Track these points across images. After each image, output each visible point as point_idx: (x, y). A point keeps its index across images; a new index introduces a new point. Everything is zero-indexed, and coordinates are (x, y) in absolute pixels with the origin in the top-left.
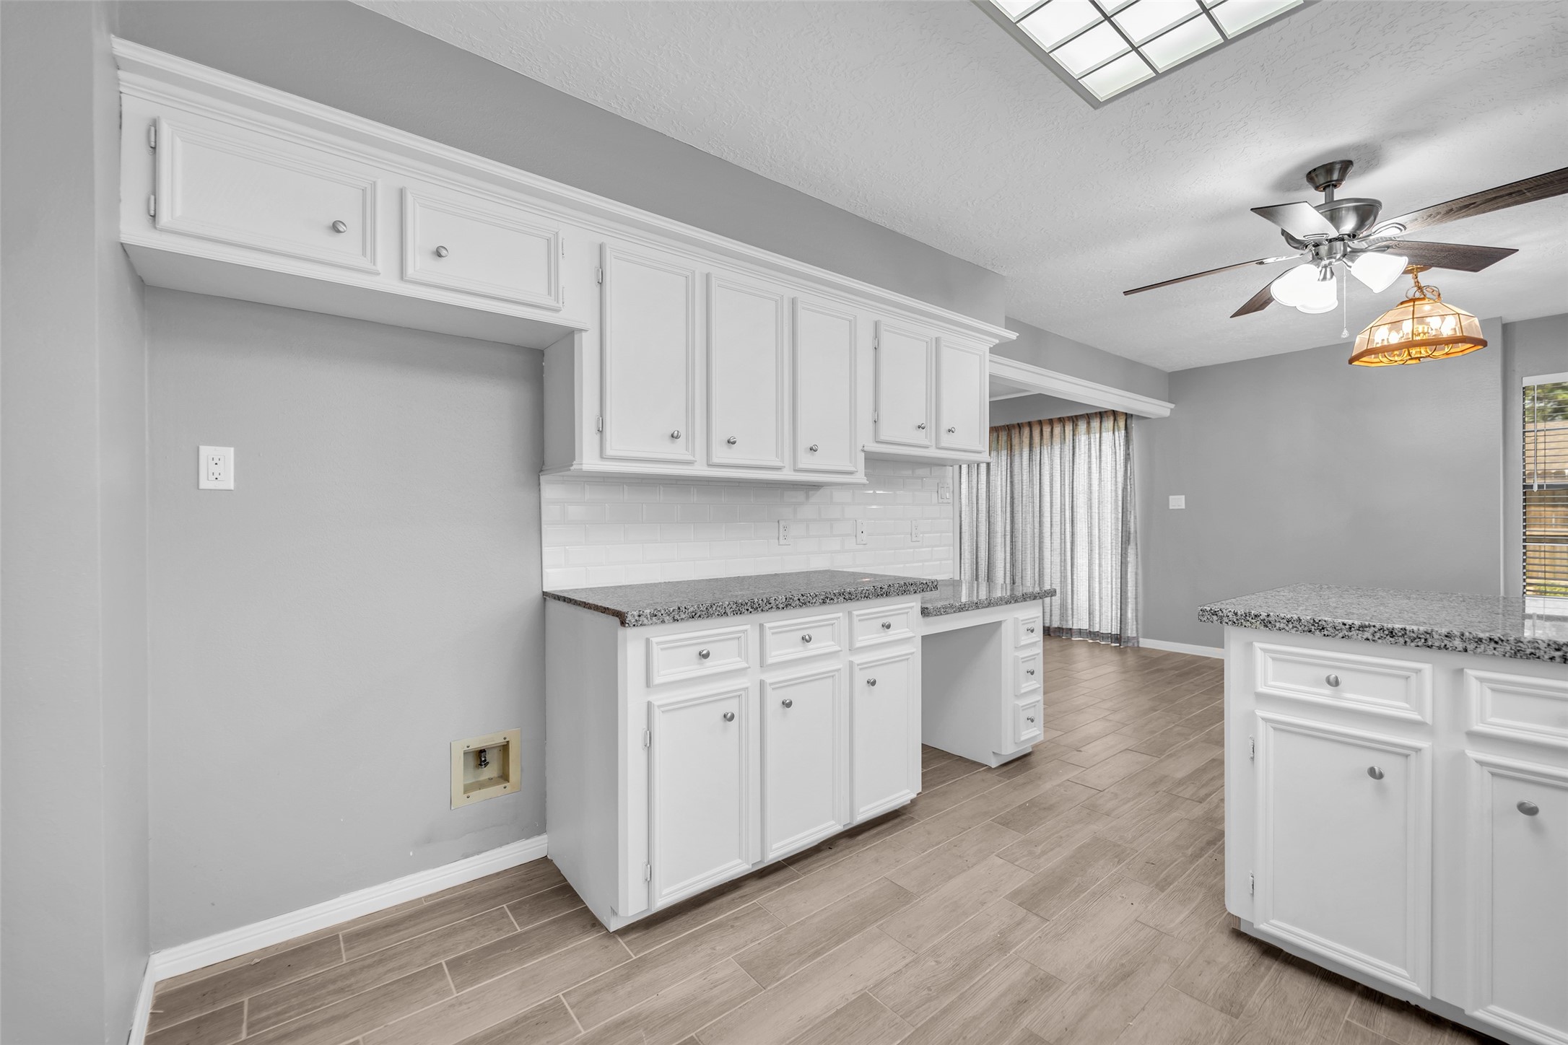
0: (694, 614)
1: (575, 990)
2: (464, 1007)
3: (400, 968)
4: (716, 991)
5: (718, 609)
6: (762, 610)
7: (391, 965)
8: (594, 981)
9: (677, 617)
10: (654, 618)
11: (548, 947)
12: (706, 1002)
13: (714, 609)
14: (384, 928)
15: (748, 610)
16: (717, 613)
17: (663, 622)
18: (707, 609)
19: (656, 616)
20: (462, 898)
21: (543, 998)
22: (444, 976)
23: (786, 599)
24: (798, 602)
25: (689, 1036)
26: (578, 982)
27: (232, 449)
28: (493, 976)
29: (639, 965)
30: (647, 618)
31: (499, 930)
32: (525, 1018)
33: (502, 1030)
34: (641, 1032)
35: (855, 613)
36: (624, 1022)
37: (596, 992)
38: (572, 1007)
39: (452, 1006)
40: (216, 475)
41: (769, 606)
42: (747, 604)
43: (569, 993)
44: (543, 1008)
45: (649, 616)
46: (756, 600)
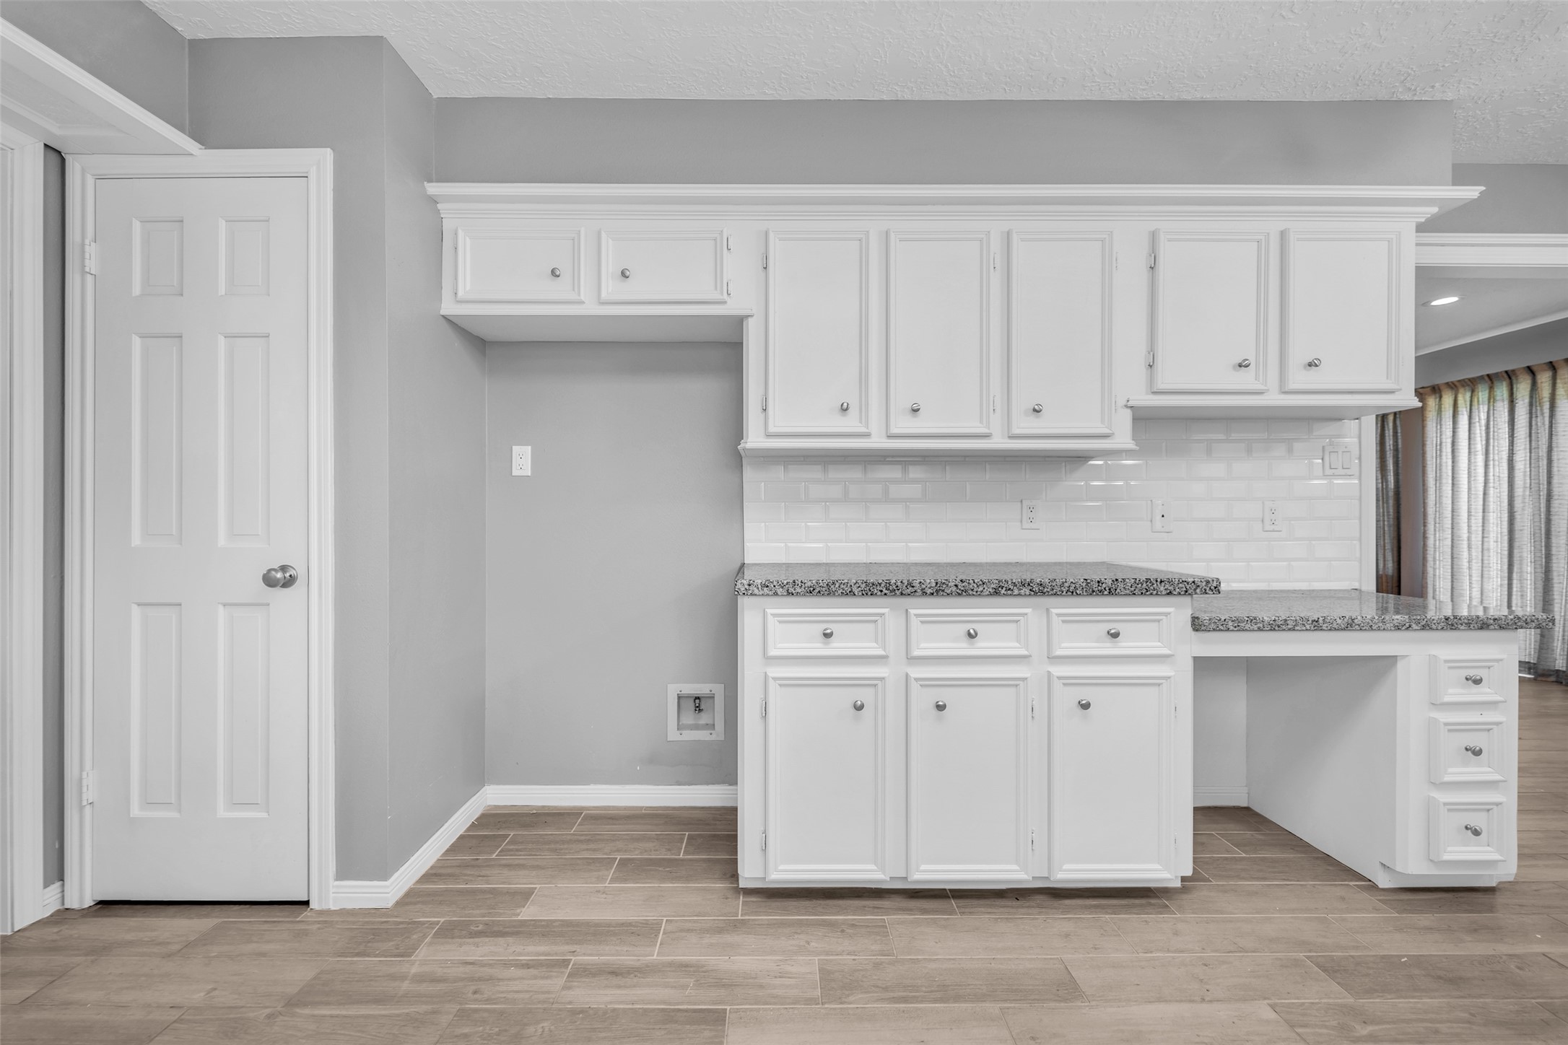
0: (812, 589)
1: (677, 921)
2: (604, 896)
3: (594, 850)
4: (778, 981)
5: (842, 586)
6: (902, 594)
7: (592, 846)
8: (695, 921)
9: (791, 590)
10: (765, 589)
11: (688, 879)
12: (761, 987)
13: (837, 586)
14: (610, 818)
15: (881, 591)
16: (841, 591)
17: (776, 594)
18: (827, 585)
19: (767, 586)
20: (667, 816)
21: (651, 916)
22: (611, 868)
23: (937, 583)
24: (954, 589)
25: (723, 1007)
26: (684, 916)
27: (530, 447)
28: (637, 883)
29: (736, 926)
30: (758, 588)
31: (669, 850)
32: (630, 924)
33: (609, 925)
34: (691, 982)
35: (1054, 611)
36: (687, 966)
37: (689, 931)
38: (664, 933)
39: (598, 892)
40: (521, 466)
41: (911, 589)
42: (880, 584)
43: (671, 921)
44: (646, 923)
45: (760, 586)
46: (893, 581)
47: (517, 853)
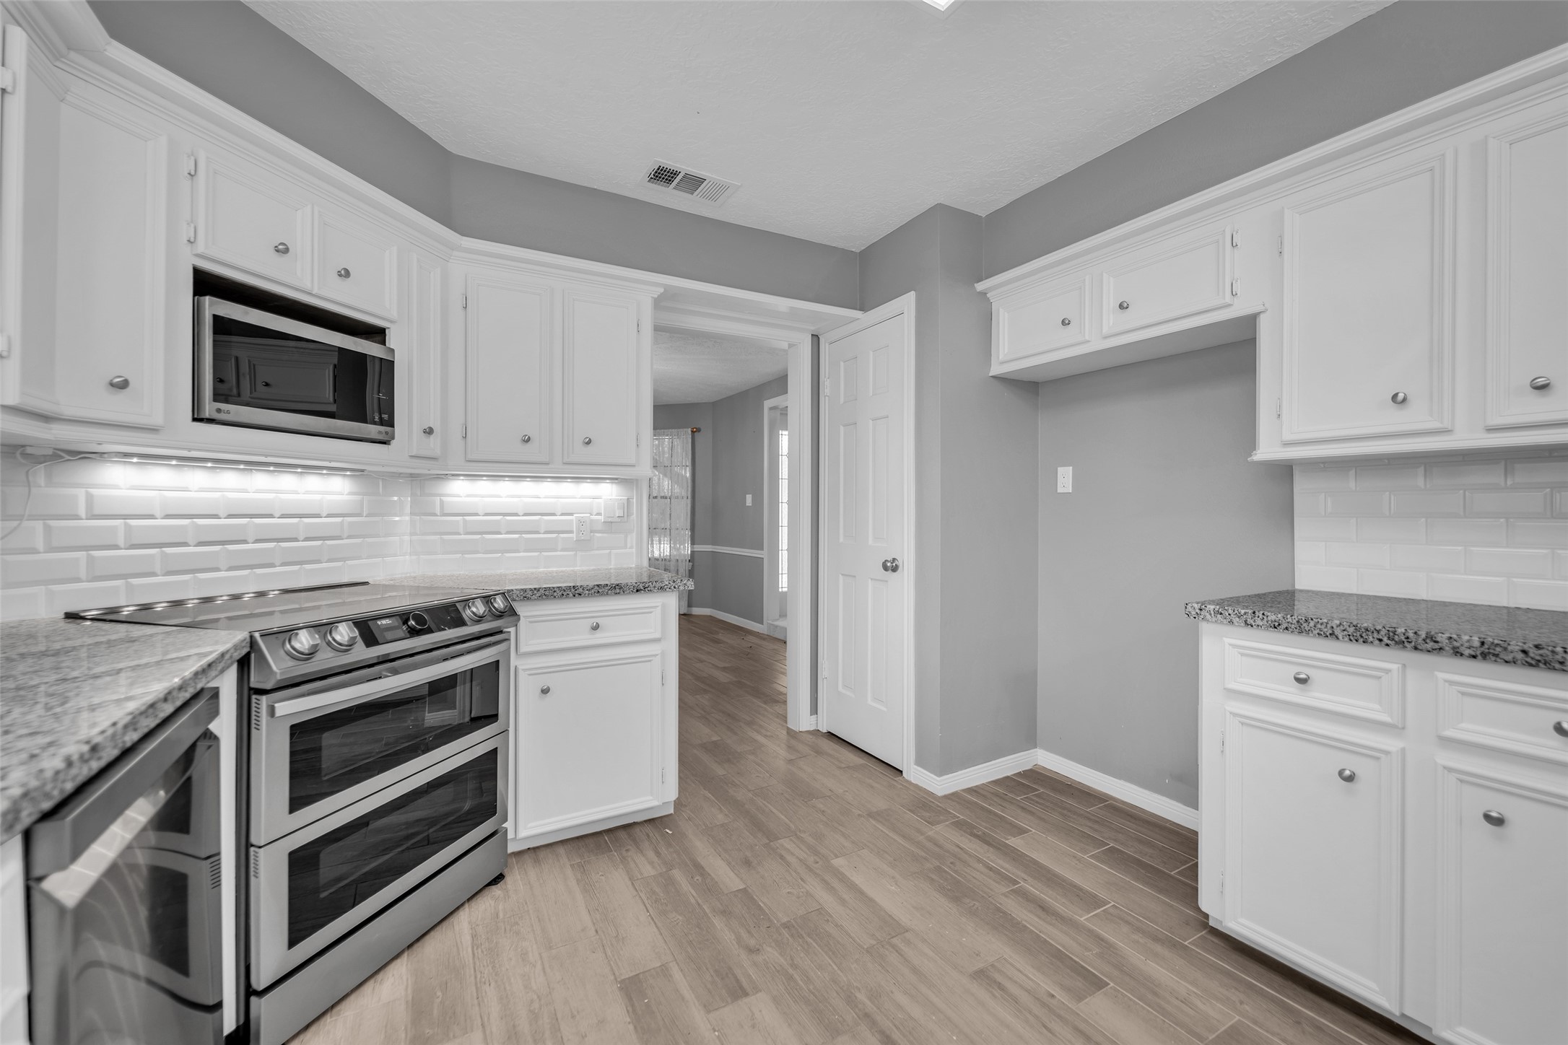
0: (1276, 624)
1: (1121, 910)
2: (1077, 862)
3: (1096, 830)
4: (1177, 1003)
5: (1319, 626)
6: (1416, 648)
7: (1096, 826)
8: (1138, 920)
9: (1250, 621)
10: (1219, 616)
11: (1161, 891)
13: (1312, 624)
14: (1128, 815)
15: (1380, 640)
16: (1318, 631)
17: (1231, 622)
18: (1298, 622)
19: (1221, 614)
20: (1178, 834)
21: (1102, 894)
22: (1099, 848)
23: (1483, 643)
24: (1521, 656)
25: (1107, 981)
26: (1132, 911)
27: (1071, 468)
28: (1111, 869)
29: (1174, 946)
30: (1211, 614)
31: (1165, 863)
32: (1081, 889)
33: (1064, 881)
34: (1096, 950)
36: (1102, 940)
37: (1127, 922)
38: (1103, 911)
39: (1075, 857)
40: (1064, 485)
41: (1430, 645)
42: (1378, 632)
43: (1117, 907)
44: (1095, 896)
45: (1212, 612)
46: (1401, 630)
47: (1036, 804)
